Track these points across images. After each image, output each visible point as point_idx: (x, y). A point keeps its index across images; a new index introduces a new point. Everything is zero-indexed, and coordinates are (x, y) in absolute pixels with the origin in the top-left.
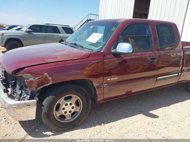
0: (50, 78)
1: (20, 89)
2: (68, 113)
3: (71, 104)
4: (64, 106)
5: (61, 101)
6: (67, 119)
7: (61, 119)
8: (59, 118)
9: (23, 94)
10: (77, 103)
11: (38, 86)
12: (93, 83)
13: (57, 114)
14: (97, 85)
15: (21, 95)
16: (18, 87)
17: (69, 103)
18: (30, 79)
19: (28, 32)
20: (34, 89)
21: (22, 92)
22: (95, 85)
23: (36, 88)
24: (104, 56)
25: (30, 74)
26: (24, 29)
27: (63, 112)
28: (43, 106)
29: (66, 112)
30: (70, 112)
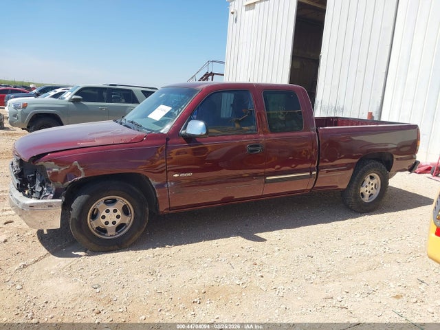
0: (81, 169)
1: (41, 185)
2: (110, 225)
3: (115, 211)
4: (104, 213)
5: (99, 205)
6: (109, 234)
7: (99, 233)
8: (95, 231)
9: (44, 193)
10: (126, 211)
11: (66, 180)
12: (150, 179)
13: (93, 225)
14: (157, 183)
15: (41, 193)
16: (38, 182)
17: (111, 209)
18: (54, 170)
19: (74, 101)
20: (59, 184)
21: (43, 190)
22: (154, 183)
23: (63, 184)
24: (167, 139)
25: (53, 163)
26: (68, 96)
27: (103, 221)
28: (71, 209)
29: (107, 223)
30: (114, 223)
